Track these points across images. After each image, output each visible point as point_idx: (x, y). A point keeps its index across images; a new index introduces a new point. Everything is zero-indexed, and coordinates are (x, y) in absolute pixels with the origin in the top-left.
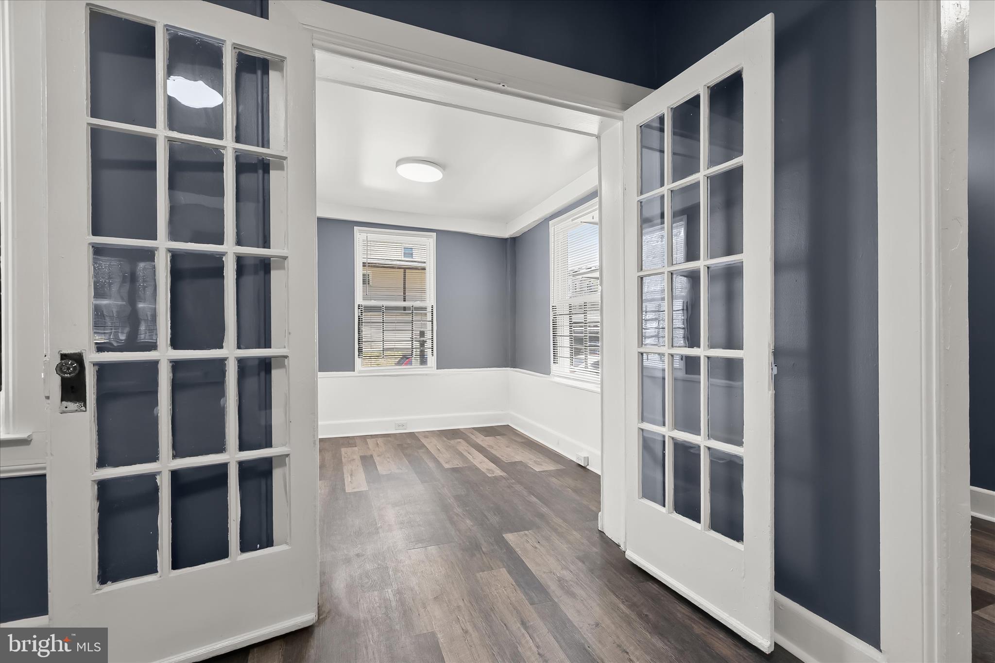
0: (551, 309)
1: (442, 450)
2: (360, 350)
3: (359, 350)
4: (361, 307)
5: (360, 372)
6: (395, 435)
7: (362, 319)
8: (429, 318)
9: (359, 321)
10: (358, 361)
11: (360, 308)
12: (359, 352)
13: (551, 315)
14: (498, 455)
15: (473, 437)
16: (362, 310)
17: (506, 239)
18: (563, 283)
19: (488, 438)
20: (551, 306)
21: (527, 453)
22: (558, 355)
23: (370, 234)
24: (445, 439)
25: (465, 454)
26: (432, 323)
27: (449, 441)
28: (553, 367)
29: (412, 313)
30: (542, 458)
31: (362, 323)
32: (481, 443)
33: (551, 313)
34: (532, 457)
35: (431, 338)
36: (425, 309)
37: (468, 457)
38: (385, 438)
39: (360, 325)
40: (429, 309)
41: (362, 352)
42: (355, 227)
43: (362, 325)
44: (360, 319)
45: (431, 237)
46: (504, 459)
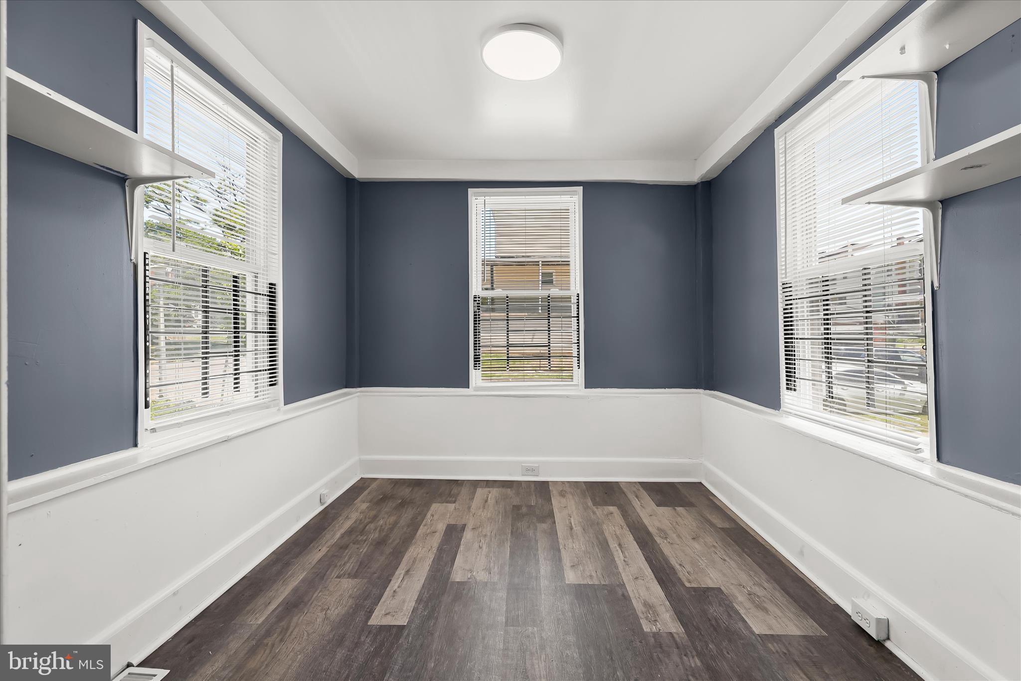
0: (780, 288)
1: (577, 529)
2: (477, 359)
3: (475, 358)
4: (477, 299)
5: (477, 389)
6: (519, 483)
7: (479, 315)
8: (574, 314)
9: (475, 318)
10: (475, 376)
11: (476, 301)
12: (475, 361)
13: (780, 300)
14: (673, 562)
15: (636, 503)
16: (479, 304)
17: (695, 185)
18: (805, 237)
19: (662, 510)
20: (780, 284)
21: (732, 563)
22: (797, 375)
23: (488, 197)
24: (590, 503)
25: (613, 545)
26: (578, 320)
27: (594, 508)
28: (786, 396)
29: (549, 305)
30: (766, 585)
31: (479, 321)
32: (646, 521)
33: (780, 296)
34: (743, 577)
35: (577, 342)
36: (568, 299)
37: (615, 553)
38: (504, 490)
39: (476, 324)
40: (574, 300)
41: (479, 361)
42: (469, 189)
43: (479, 324)
44: (476, 315)
45: (575, 193)
46: (682, 574)
